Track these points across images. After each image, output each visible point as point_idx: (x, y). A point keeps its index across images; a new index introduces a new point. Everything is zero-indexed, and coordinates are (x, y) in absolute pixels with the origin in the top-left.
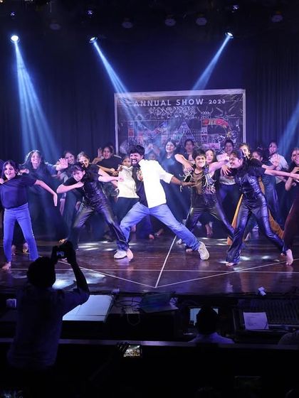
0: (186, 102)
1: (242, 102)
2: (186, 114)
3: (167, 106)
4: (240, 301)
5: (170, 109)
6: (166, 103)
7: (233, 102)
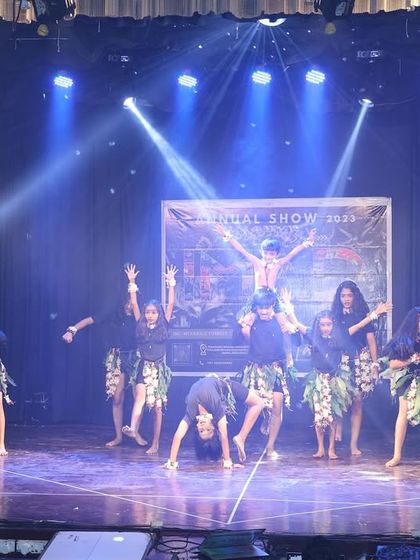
0: (286, 218)
1: (385, 220)
2: (287, 239)
3: (253, 225)
4: (379, 547)
5: (257, 229)
6: (252, 219)
7: (369, 220)
